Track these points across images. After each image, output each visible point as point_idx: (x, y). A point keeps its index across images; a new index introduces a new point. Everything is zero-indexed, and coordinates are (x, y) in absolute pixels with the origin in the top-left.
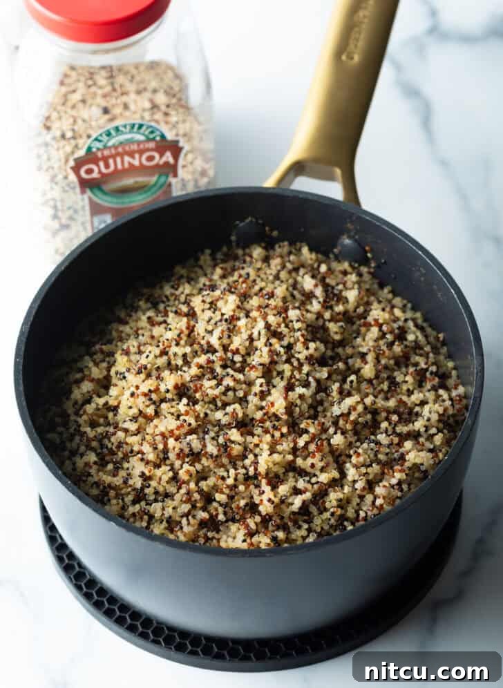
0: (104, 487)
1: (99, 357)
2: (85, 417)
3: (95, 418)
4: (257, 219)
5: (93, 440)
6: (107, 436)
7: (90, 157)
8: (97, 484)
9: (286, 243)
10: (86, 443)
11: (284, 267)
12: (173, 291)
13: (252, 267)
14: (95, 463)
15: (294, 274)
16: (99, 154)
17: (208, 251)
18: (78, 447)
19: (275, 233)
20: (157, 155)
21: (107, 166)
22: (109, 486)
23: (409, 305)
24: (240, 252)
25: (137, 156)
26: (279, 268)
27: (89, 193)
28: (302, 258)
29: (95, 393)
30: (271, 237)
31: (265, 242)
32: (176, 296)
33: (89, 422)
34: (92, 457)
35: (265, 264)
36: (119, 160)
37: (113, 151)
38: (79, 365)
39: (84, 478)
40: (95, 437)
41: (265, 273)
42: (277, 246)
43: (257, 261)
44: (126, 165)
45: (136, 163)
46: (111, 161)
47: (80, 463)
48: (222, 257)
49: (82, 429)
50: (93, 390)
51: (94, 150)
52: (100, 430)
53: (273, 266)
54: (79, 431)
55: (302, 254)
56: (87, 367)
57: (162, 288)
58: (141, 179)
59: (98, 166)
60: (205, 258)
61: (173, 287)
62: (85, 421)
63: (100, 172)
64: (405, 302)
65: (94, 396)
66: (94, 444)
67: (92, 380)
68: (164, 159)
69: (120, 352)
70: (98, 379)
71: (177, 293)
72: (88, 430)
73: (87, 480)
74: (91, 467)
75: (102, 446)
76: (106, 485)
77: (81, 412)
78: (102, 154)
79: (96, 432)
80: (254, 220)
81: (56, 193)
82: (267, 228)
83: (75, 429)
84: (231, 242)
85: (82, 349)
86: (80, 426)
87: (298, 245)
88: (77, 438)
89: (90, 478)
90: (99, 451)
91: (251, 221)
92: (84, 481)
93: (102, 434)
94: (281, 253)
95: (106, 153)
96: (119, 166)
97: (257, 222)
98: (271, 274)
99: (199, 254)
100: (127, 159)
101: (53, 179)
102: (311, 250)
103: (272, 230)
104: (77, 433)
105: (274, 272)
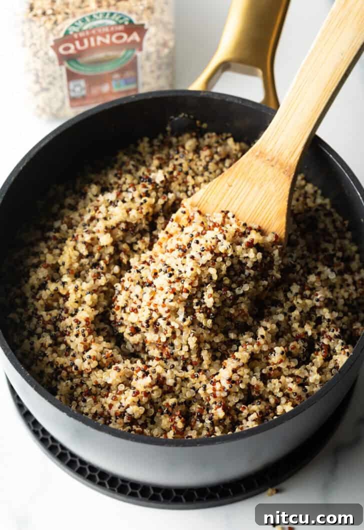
0: (57, 368)
1: (52, 243)
2: (41, 302)
3: (49, 302)
4: (189, 115)
5: (49, 324)
6: (61, 319)
7: (67, 38)
8: (52, 364)
9: (214, 134)
10: (43, 325)
11: (212, 158)
12: (116, 179)
13: (184, 158)
14: (50, 345)
15: (221, 165)
16: (76, 36)
17: (146, 139)
18: (36, 328)
19: (205, 126)
20: (125, 35)
21: (82, 44)
22: (62, 366)
23: (319, 192)
24: (174, 140)
25: (108, 36)
26: (208, 159)
27: (66, 64)
28: (228, 148)
29: (49, 279)
30: (200, 128)
31: (195, 132)
32: (119, 185)
33: (44, 306)
34: (48, 340)
35: (196, 155)
36: (92, 39)
37: (87, 33)
38: (36, 249)
39: (41, 358)
40: (50, 320)
41: (196, 165)
42: (206, 136)
43: (189, 152)
44: (99, 43)
45: (107, 41)
46: (86, 41)
47: (37, 344)
48: (158, 144)
49: (39, 313)
50: (48, 276)
51: (71, 33)
52: (55, 313)
53: (202, 157)
54: (36, 314)
55: (226, 145)
56: (42, 253)
57: (106, 175)
58: (111, 54)
59: (75, 45)
60: (144, 146)
61: (116, 175)
62: (42, 305)
63: (76, 49)
64: (316, 188)
65: (49, 281)
66: (49, 327)
67: (47, 267)
68: (131, 38)
69: (69, 239)
70: (53, 264)
71: (121, 182)
72: (44, 313)
73: (42, 360)
74: (46, 349)
75: (56, 328)
76: (59, 366)
77: (38, 297)
78: (78, 36)
79: (51, 315)
80: (186, 115)
81: (38, 65)
82: (198, 122)
83: (33, 312)
84: (166, 132)
85: (39, 234)
86: (36, 309)
87: (224, 135)
88: (35, 320)
89: (45, 358)
90: (53, 333)
91: (184, 116)
92: (41, 361)
93: (56, 317)
94: (209, 143)
95: (81, 35)
96: (93, 44)
97: (189, 117)
98: (201, 165)
99: (139, 141)
100: (99, 39)
101: (35, 54)
102: (235, 141)
103: (202, 123)
104: (34, 316)
105: (204, 163)
